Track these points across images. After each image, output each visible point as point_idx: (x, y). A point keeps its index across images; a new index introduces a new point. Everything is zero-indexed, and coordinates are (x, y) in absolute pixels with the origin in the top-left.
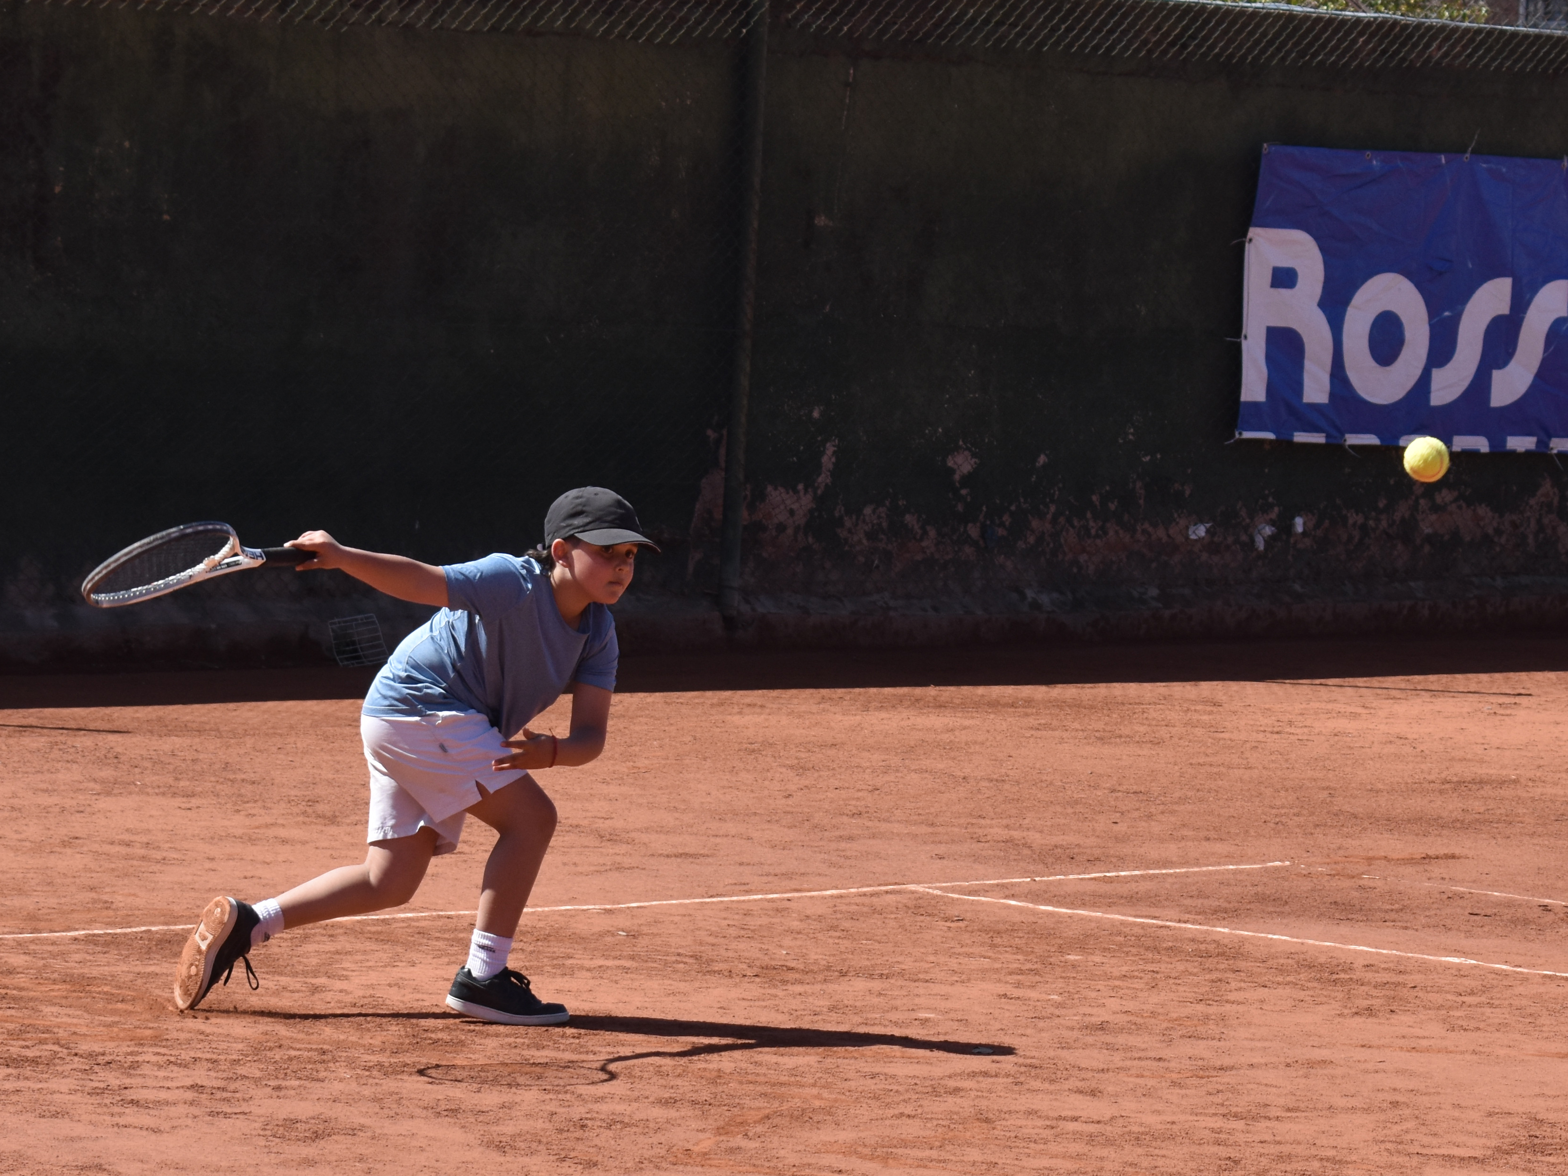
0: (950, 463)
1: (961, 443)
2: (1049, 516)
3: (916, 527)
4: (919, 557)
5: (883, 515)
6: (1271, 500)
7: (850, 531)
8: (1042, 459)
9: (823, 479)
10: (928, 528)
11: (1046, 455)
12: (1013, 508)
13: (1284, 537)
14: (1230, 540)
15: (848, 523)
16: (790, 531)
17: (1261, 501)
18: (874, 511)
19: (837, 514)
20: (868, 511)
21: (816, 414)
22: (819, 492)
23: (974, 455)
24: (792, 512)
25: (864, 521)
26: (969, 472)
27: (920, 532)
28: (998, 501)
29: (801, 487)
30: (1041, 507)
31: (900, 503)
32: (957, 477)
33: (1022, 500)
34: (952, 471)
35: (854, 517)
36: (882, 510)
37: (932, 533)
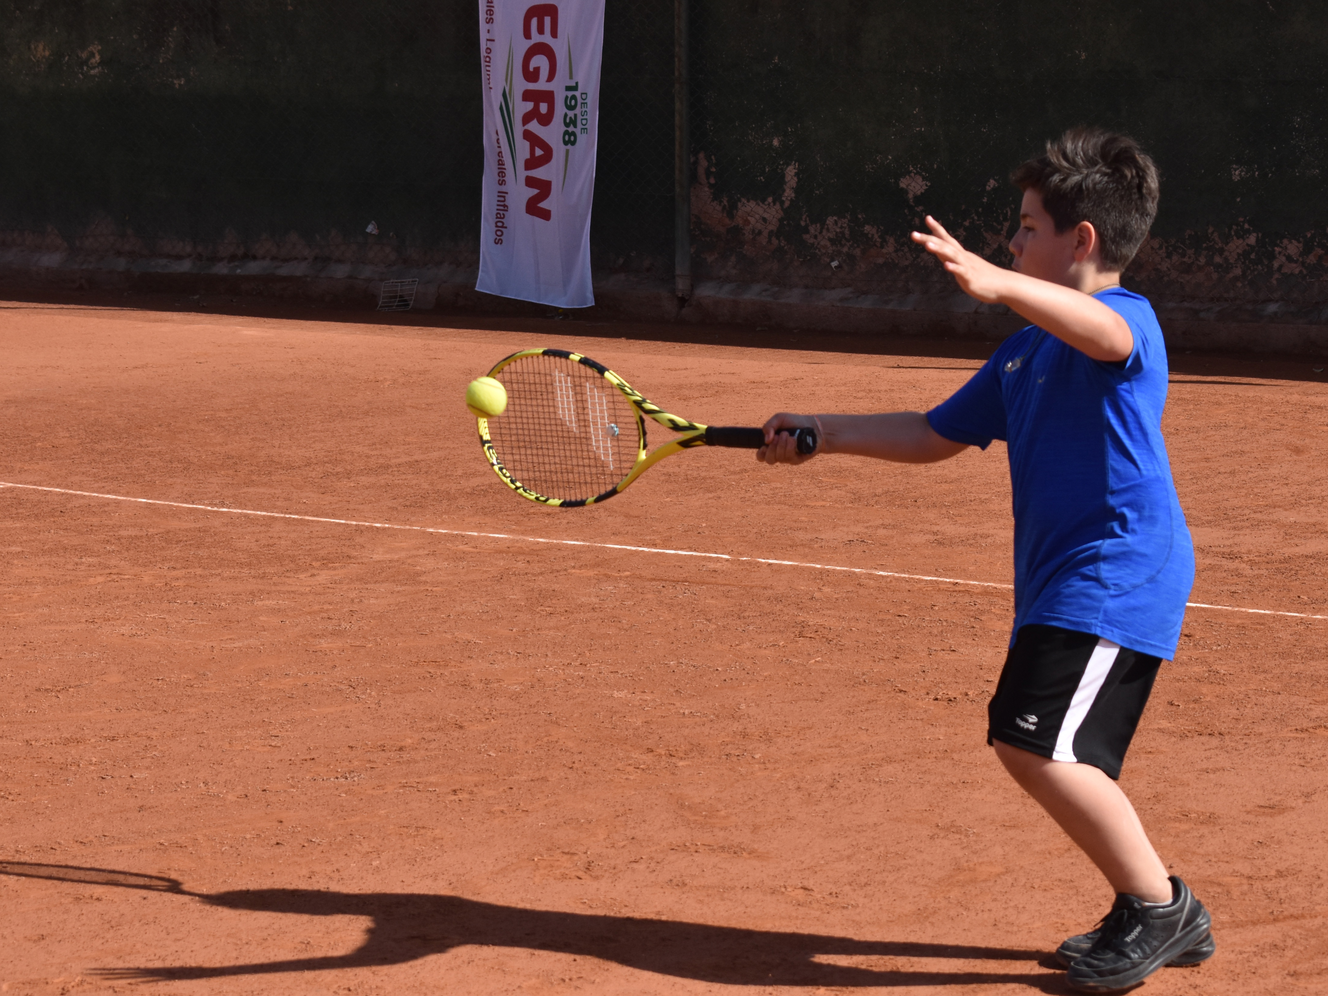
0: (903, 183)
1: (911, 169)
2: (1004, 232)
3: (876, 236)
4: (880, 261)
5: (845, 225)
6: (1246, 226)
7: (816, 237)
8: (992, 183)
9: (789, 194)
10: (888, 238)
11: (995, 180)
12: (967, 223)
13: (1266, 262)
14: (1202, 261)
15: (812, 229)
16: (765, 233)
17: (1234, 227)
18: (836, 223)
19: (803, 224)
20: (830, 220)
21: (776, 143)
22: (787, 204)
23: (924, 179)
24: (764, 220)
25: (828, 230)
26: (922, 193)
27: (878, 240)
28: (951, 218)
29: (770, 200)
30: (995, 224)
31: (860, 216)
32: (911, 196)
33: (976, 218)
34: (904, 192)
35: (818, 225)
36: (845, 222)
37: (891, 240)
